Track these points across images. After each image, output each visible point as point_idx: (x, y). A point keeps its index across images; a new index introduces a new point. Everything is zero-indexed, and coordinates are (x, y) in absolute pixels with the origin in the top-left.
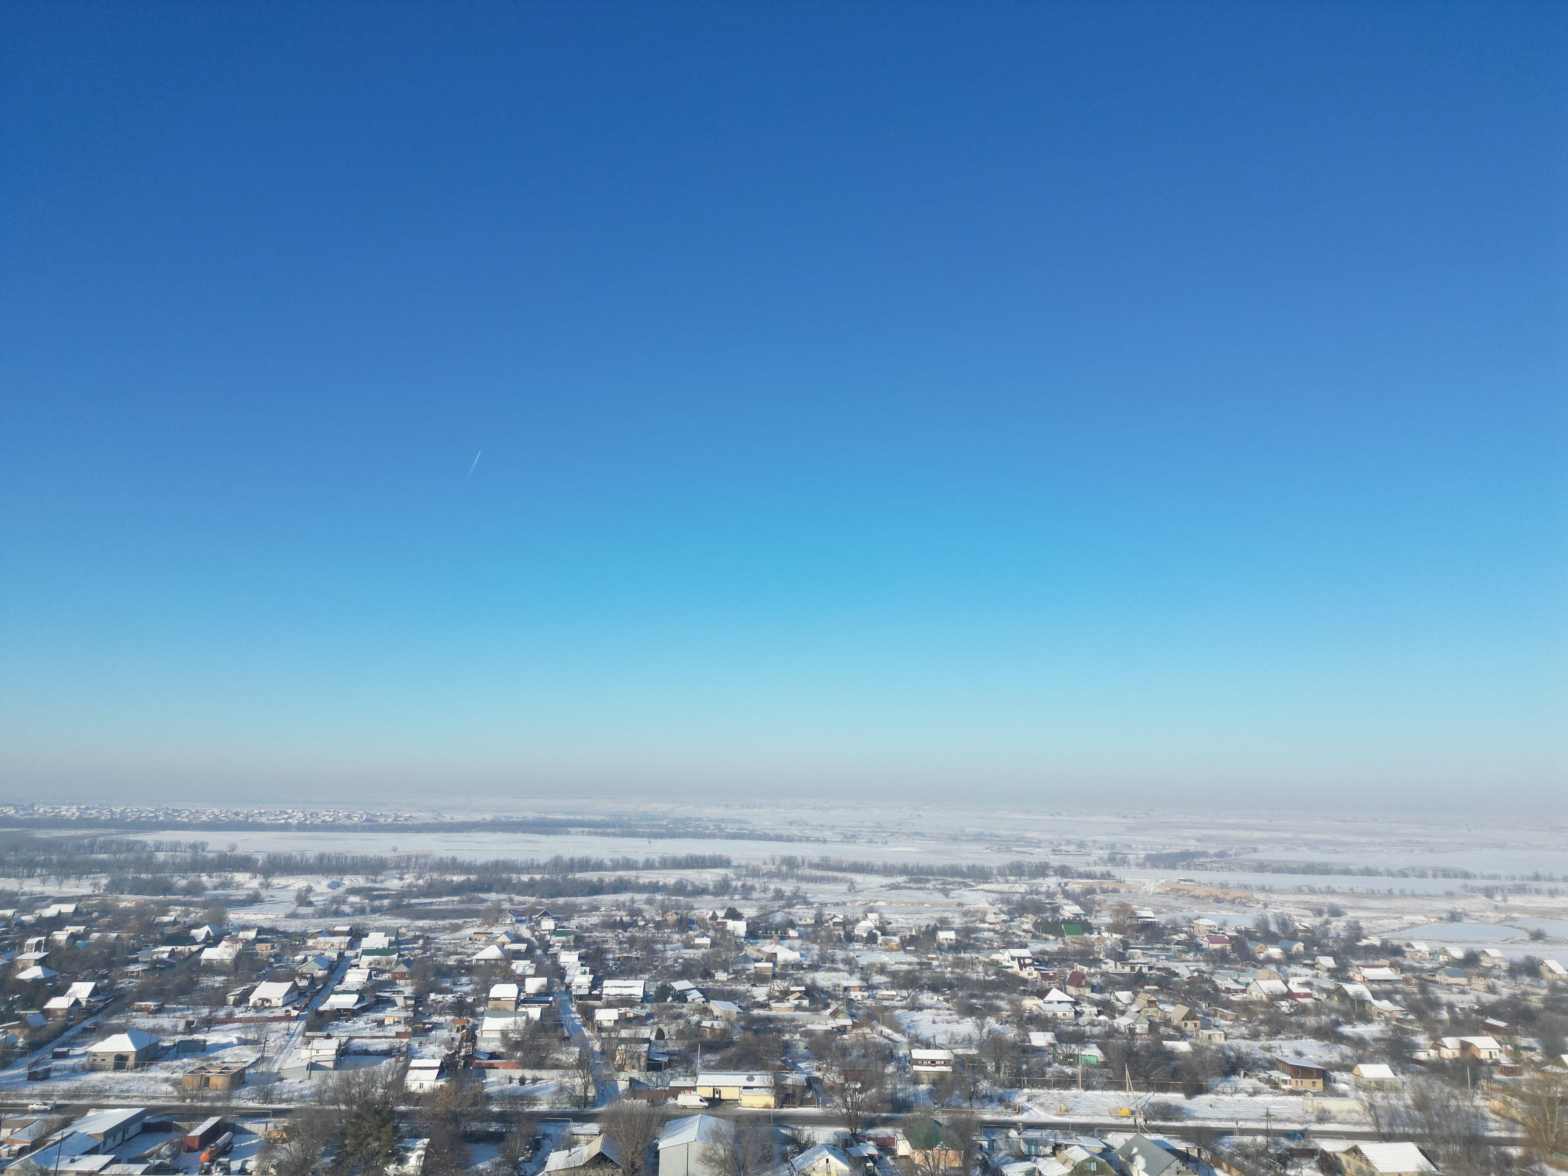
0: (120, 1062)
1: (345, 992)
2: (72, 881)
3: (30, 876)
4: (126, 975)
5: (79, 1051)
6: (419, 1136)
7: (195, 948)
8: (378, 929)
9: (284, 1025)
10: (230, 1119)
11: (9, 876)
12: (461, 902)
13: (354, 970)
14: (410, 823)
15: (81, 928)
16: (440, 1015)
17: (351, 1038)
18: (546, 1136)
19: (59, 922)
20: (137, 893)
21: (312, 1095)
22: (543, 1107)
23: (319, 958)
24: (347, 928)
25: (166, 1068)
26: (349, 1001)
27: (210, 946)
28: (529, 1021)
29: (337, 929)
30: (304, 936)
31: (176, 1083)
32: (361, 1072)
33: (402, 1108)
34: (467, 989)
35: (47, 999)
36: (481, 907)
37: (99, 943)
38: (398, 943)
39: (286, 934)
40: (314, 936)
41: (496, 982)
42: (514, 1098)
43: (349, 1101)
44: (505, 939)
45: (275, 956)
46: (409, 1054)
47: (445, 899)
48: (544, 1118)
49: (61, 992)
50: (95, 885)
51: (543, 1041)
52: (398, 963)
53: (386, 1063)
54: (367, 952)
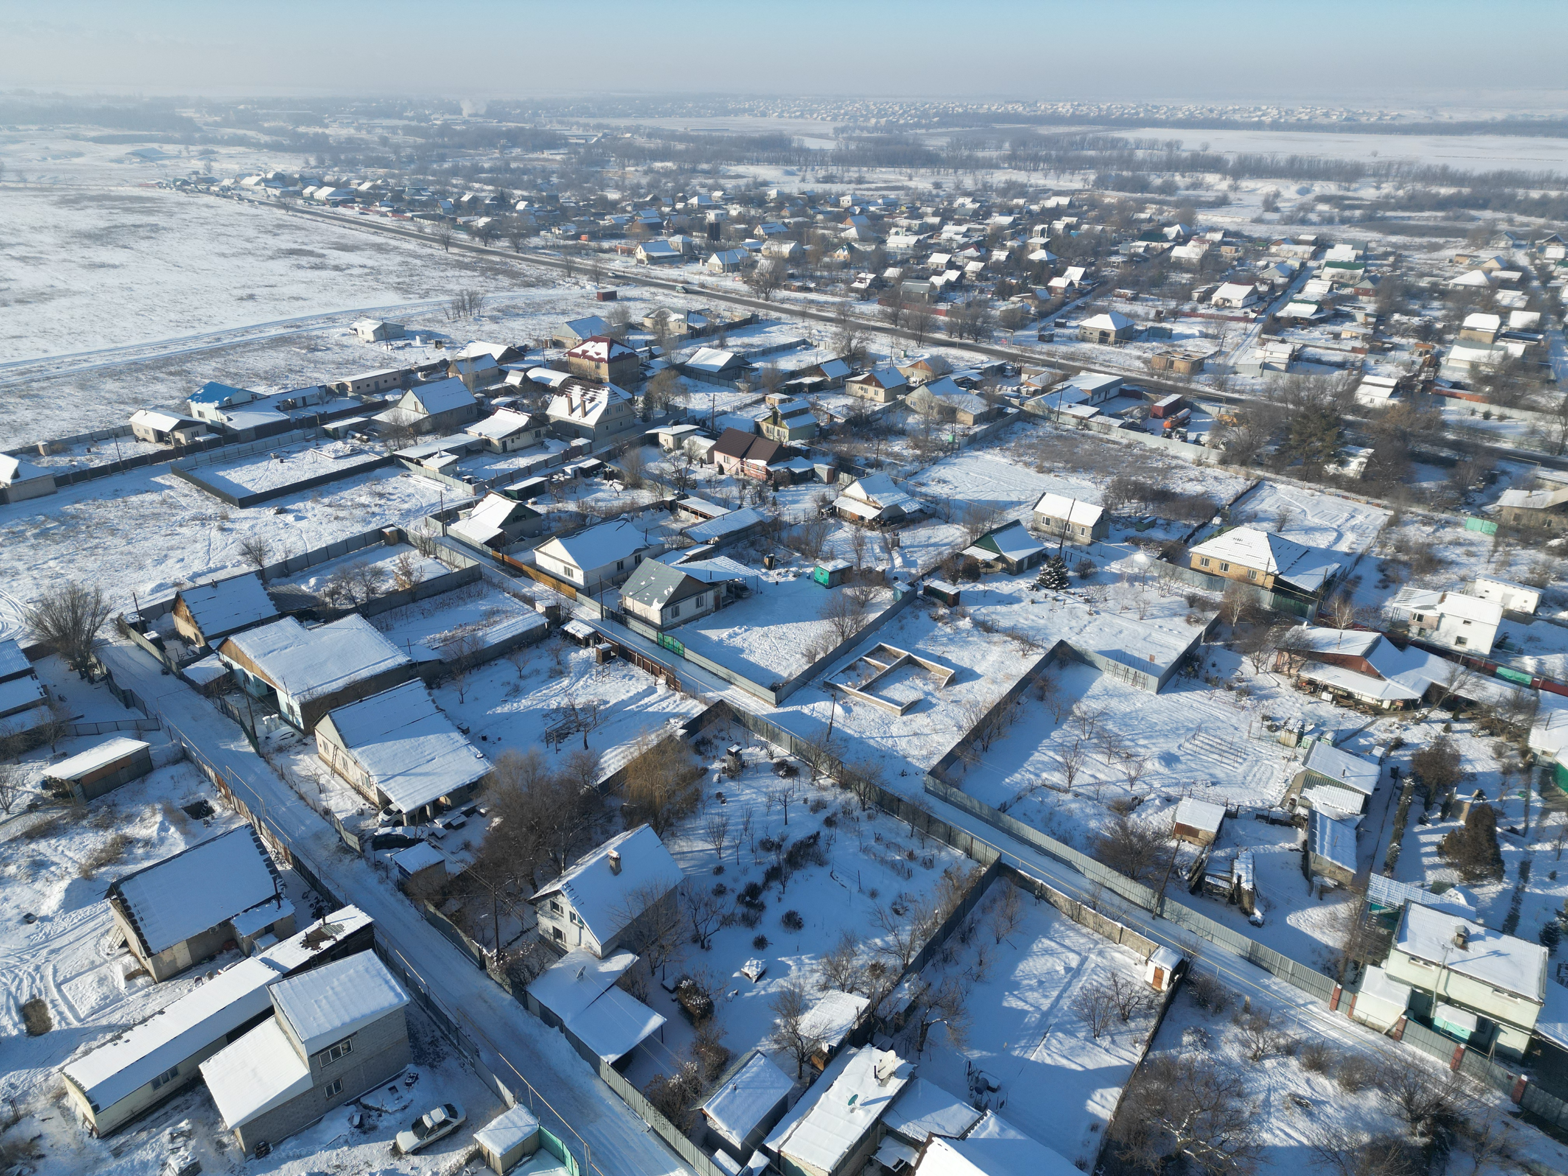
0: (1104, 337)
1: (1303, 301)
2: (1067, 176)
3: (1035, 170)
4: (1108, 264)
5: (1073, 323)
6: (1363, 445)
7: (1166, 245)
8: (1345, 242)
9: (1242, 325)
10: (1189, 398)
11: (1020, 169)
12: (1445, 219)
13: (1315, 281)
14: (1397, 123)
15: (1074, 220)
16: (1403, 336)
17: (1305, 346)
18: (1504, 473)
19: (1057, 213)
20: (1120, 190)
21: (1263, 391)
22: (1507, 445)
23: (1281, 266)
24: (1312, 238)
25: (1139, 348)
26: (1307, 311)
27: (1180, 244)
28: (1506, 357)
29: (1302, 237)
30: (1267, 242)
31: (1146, 362)
32: (1312, 378)
33: (1350, 417)
34: (1439, 314)
35: (1050, 279)
36: (1470, 226)
37: (1088, 233)
38: (1365, 257)
39: (1250, 239)
40: (1278, 243)
41: (1474, 311)
42: (1473, 430)
43: (1298, 402)
44: (1494, 264)
45: (1239, 259)
46: (1363, 369)
47: (1426, 214)
48: (1506, 455)
49: (1060, 273)
50: (1085, 180)
51: (1520, 380)
52: (1363, 279)
53: (1337, 374)
54: (1331, 264)
